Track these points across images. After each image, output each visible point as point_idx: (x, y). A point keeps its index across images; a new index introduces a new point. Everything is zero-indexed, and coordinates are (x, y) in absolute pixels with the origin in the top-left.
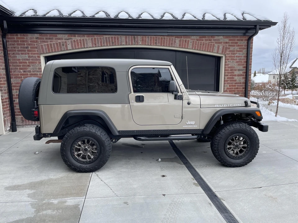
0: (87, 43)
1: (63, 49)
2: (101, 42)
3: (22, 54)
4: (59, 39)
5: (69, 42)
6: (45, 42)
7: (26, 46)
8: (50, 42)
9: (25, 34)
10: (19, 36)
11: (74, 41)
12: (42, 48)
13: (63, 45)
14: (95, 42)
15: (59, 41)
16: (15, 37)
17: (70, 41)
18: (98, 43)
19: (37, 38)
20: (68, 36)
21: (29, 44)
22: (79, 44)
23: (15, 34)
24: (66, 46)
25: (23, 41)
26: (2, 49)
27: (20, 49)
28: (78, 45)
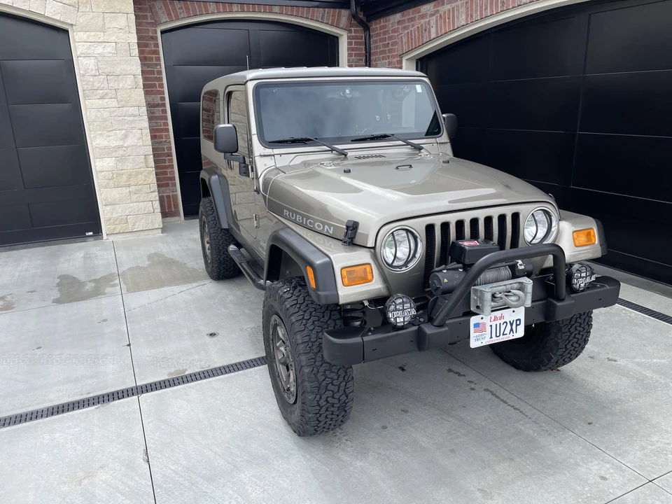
0: (458, 18)
1: (425, 40)
2: (481, 7)
3: (383, 58)
4: (423, 17)
5: (433, 20)
6: (405, 28)
7: (387, 42)
8: (413, 26)
9: (388, 18)
10: (382, 24)
11: (441, 16)
12: (402, 41)
13: (425, 30)
14: (472, 9)
15: (423, 21)
16: (378, 26)
17: (434, 17)
18: (476, 12)
19: (399, 22)
20: (435, 7)
21: (390, 38)
22: (447, 20)
23: (378, 21)
24: (429, 32)
25: (385, 33)
26: (364, 52)
27: (382, 49)
28: (445, 26)
